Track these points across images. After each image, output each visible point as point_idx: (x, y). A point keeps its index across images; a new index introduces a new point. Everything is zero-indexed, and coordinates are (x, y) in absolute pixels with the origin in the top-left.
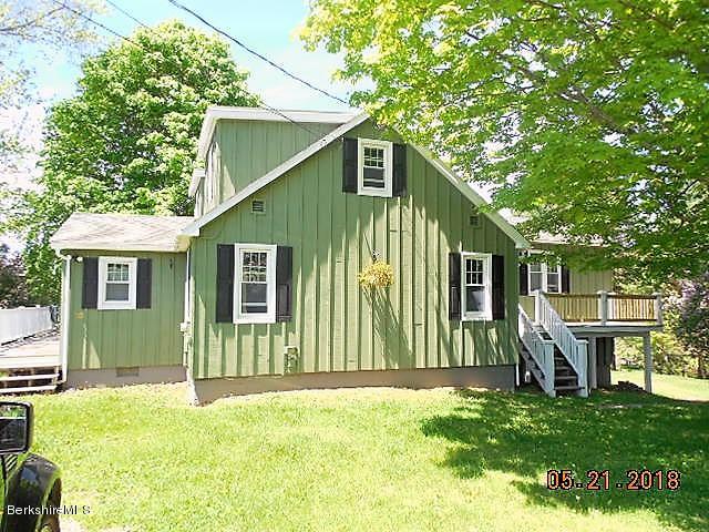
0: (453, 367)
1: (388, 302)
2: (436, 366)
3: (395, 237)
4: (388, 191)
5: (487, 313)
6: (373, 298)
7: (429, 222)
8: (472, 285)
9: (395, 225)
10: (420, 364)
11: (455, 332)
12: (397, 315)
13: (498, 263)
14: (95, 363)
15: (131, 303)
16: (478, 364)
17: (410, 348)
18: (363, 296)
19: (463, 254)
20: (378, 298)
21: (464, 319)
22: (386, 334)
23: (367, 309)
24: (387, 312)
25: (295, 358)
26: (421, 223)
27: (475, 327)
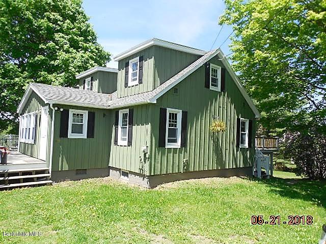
0: (237, 168)
1: (218, 139)
2: (231, 167)
3: (221, 110)
4: (219, 89)
5: (246, 145)
6: (213, 137)
7: (231, 104)
8: (242, 132)
10: (227, 167)
11: (237, 153)
14: (66, 167)
15: (84, 135)
16: (244, 167)
18: (210, 136)
19: (241, 119)
20: (215, 137)
21: (240, 146)
22: (217, 154)
23: (211, 142)
24: (218, 144)
25: (187, 164)
27: (243, 151)
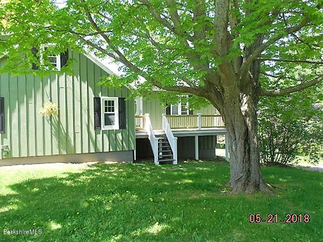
0: (97, 152)
1: (59, 122)
2: (87, 152)
3: (62, 91)
4: (57, 68)
5: (116, 126)
6: (51, 120)
7: (82, 83)
8: (108, 113)
9: (62, 84)
10: (78, 151)
11: (98, 135)
12: (65, 129)
13: (122, 101)
16: (111, 150)
17: (73, 144)
18: (46, 120)
19: (102, 98)
20: (54, 120)
21: (103, 129)
22: (59, 138)
23: (48, 126)
24: (59, 127)
26: (77, 83)
27: (109, 133)
